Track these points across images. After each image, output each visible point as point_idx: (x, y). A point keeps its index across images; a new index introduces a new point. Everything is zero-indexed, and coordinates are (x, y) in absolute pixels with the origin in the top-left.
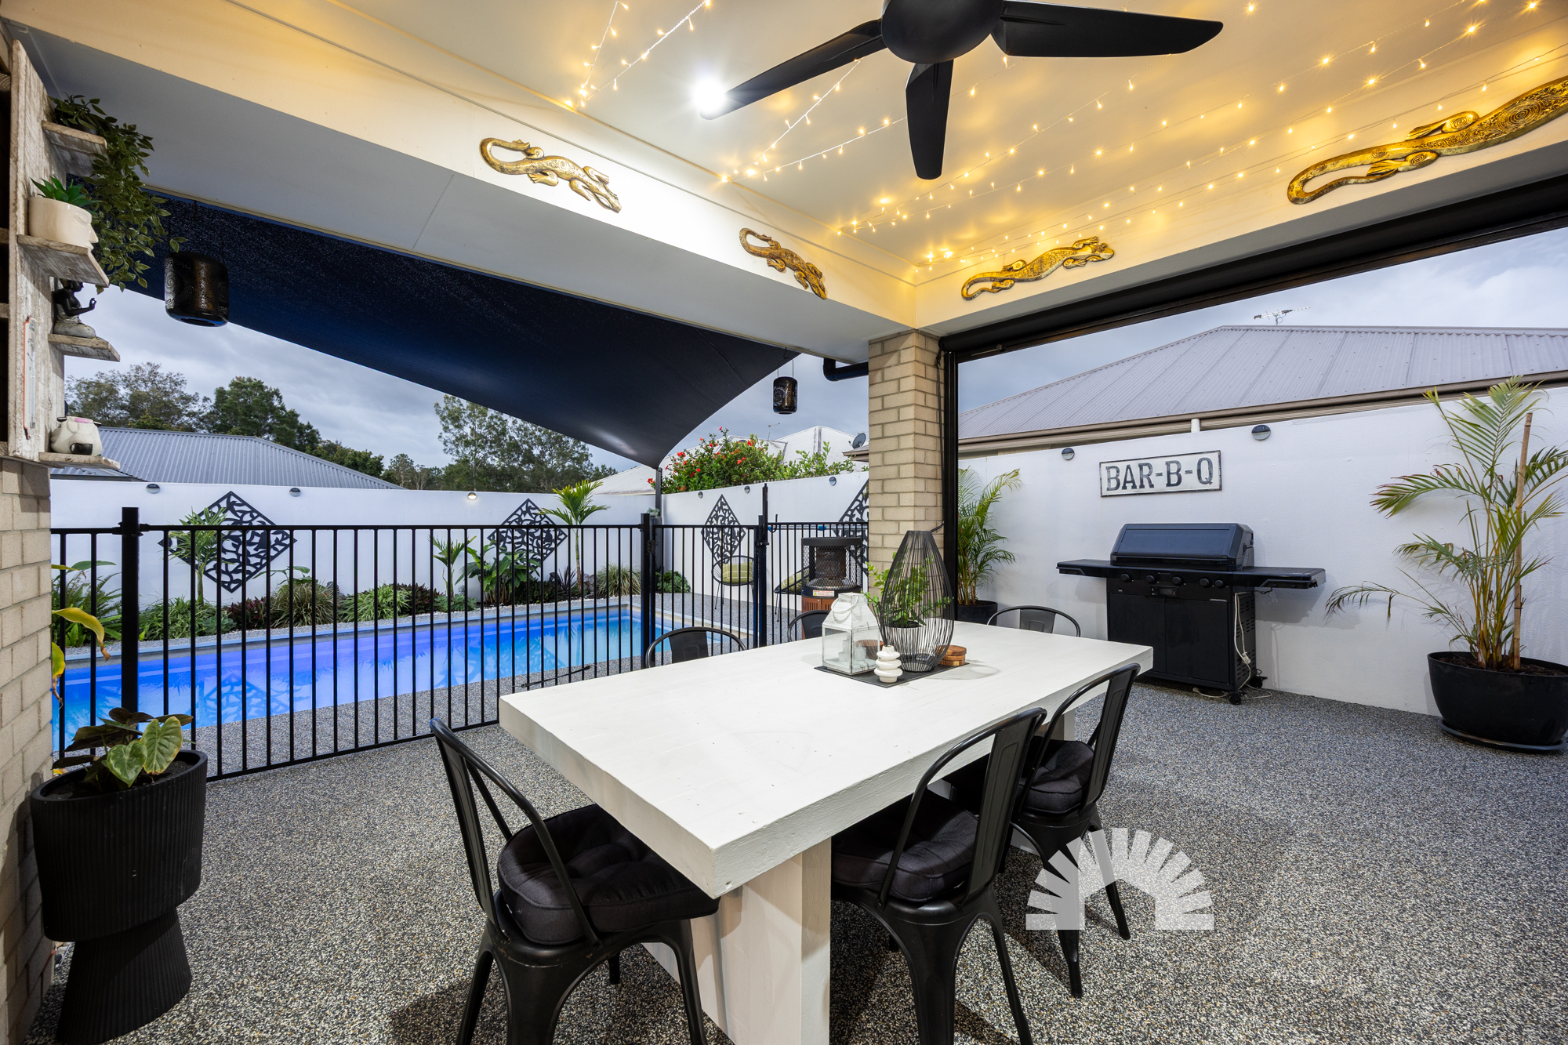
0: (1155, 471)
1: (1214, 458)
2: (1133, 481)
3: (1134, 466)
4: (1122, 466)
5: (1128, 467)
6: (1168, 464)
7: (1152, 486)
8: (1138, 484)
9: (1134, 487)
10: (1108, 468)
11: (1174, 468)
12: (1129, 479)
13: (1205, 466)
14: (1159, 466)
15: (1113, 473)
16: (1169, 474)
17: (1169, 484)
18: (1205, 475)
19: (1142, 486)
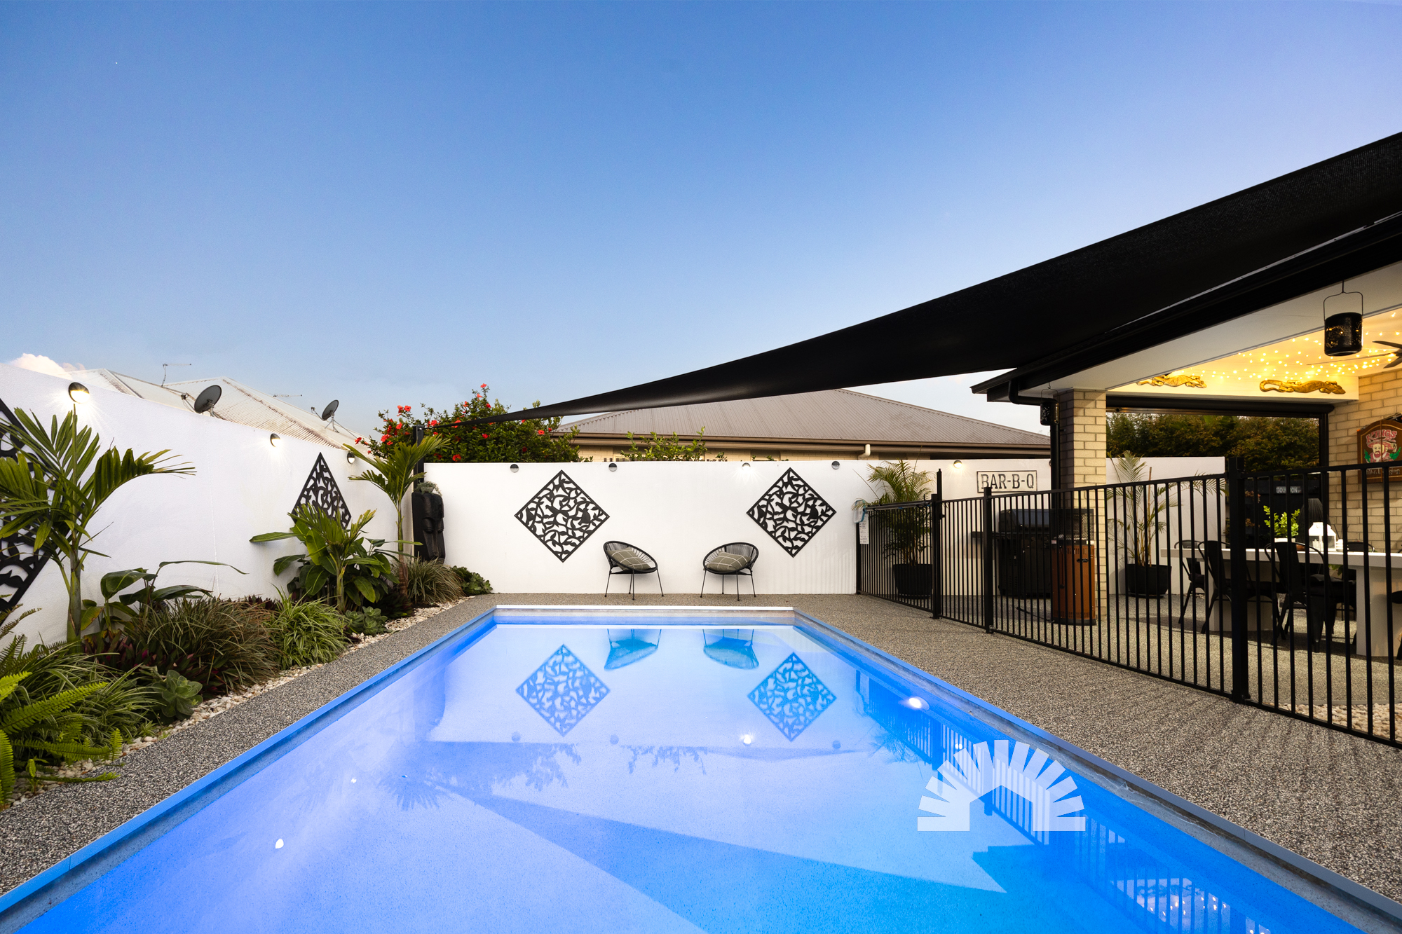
0: (1007, 479)
1: (1034, 474)
2: (996, 484)
3: (996, 475)
4: (990, 475)
5: (993, 475)
6: (1013, 475)
7: (1005, 488)
8: (998, 486)
9: (996, 488)
10: (982, 475)
11: (1016, 479)
12: (994, 483)
13: (1030, 477)
14: (1009, 476)
15: (985, 478)
16: (1014, 481)
17: (1014, 487)
18: (1030, 484)
19: (1000, 488)
